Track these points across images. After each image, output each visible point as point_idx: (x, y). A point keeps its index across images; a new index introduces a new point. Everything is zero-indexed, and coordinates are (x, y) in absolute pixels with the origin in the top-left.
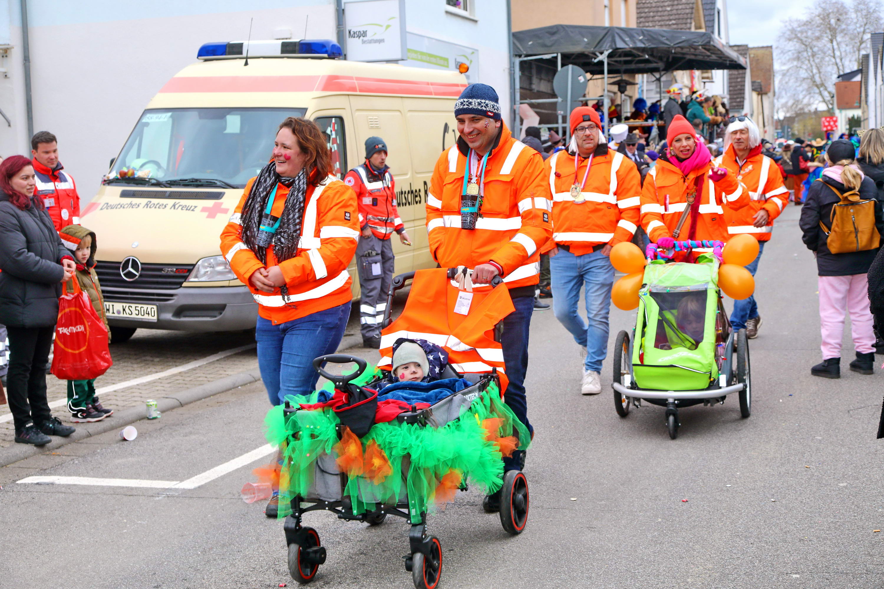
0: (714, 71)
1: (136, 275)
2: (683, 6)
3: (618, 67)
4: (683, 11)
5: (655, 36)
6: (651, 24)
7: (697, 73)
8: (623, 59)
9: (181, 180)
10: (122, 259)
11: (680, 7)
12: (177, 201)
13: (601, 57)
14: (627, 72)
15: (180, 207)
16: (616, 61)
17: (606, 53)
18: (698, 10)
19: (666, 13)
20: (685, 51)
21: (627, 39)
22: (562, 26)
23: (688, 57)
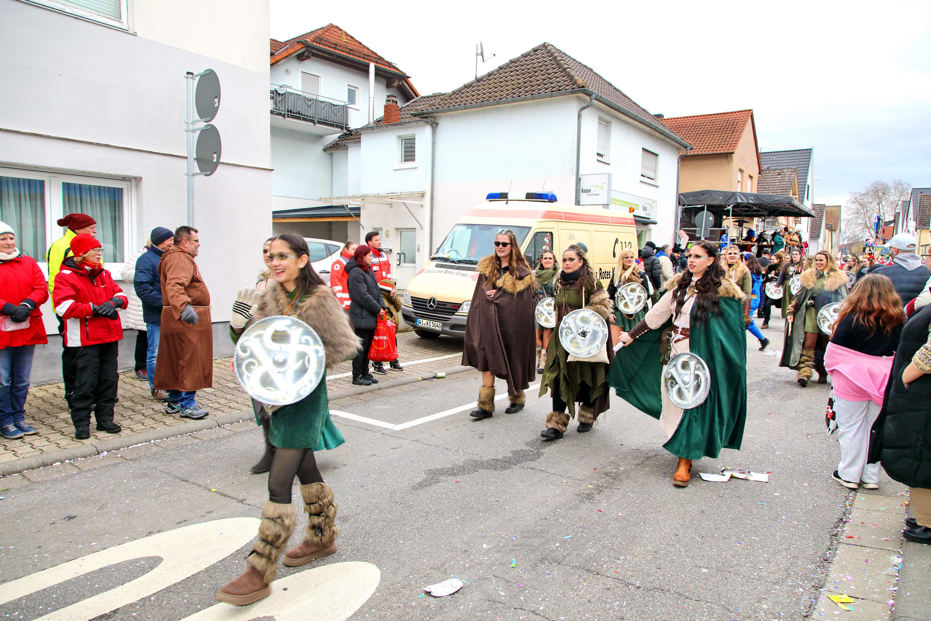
0: (802, 218)
1: (434, 307)
2: (786, 183)
3: (741, 213)
4: (786, 186)
5: (760, 198)
6: (767, 192)
7: (791, 218)
8: (744, 209)
10: (427, 298)
11: (784, 183)
12: (460, 271)
13: (728, 208)
14: (746, 216)
15: (461, 275)
16: (740, 210)
17: (732, 206)
18: (795, 185)
19: (776, 186)
20: (779, 206)
21: (744, 198)
22: (709, 191)
23: (782, 209)
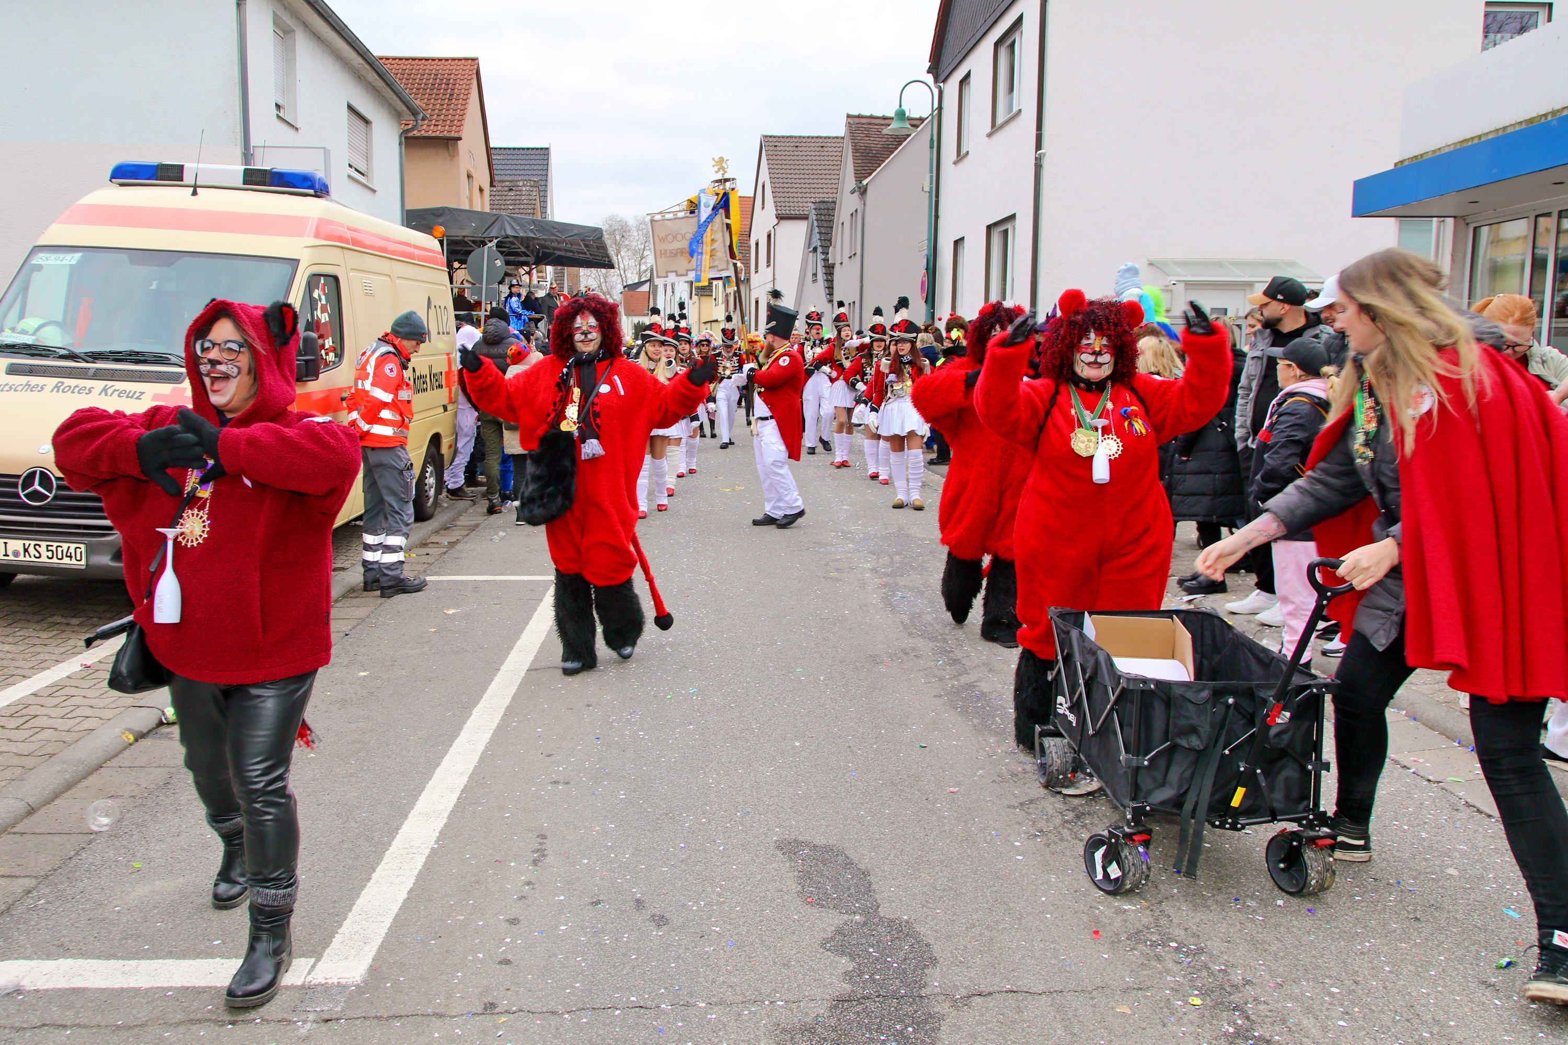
1: (48, 497)
9: (110, 352)
10: (21, 470)
12: (110, 383)
15: (117, 393)
17: (496, 241)
22: (449, 209)
